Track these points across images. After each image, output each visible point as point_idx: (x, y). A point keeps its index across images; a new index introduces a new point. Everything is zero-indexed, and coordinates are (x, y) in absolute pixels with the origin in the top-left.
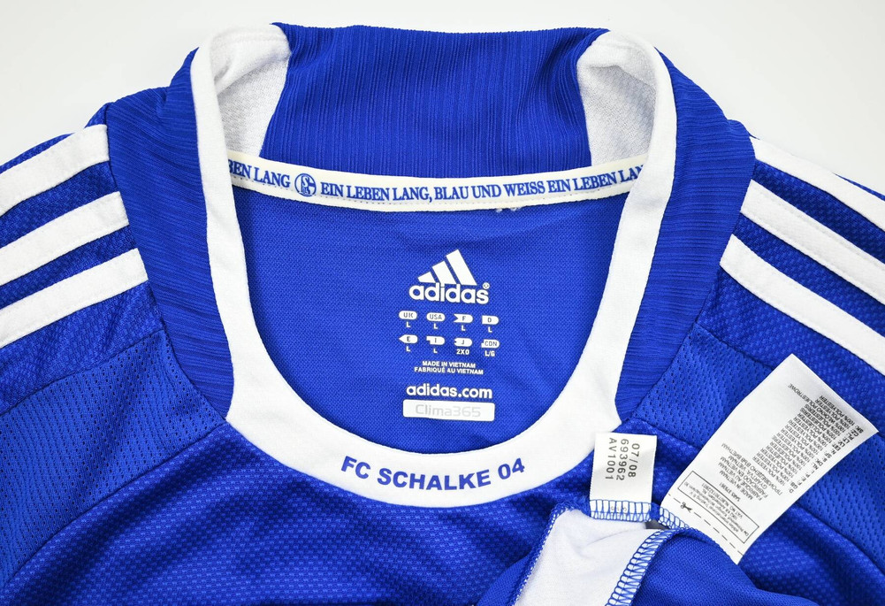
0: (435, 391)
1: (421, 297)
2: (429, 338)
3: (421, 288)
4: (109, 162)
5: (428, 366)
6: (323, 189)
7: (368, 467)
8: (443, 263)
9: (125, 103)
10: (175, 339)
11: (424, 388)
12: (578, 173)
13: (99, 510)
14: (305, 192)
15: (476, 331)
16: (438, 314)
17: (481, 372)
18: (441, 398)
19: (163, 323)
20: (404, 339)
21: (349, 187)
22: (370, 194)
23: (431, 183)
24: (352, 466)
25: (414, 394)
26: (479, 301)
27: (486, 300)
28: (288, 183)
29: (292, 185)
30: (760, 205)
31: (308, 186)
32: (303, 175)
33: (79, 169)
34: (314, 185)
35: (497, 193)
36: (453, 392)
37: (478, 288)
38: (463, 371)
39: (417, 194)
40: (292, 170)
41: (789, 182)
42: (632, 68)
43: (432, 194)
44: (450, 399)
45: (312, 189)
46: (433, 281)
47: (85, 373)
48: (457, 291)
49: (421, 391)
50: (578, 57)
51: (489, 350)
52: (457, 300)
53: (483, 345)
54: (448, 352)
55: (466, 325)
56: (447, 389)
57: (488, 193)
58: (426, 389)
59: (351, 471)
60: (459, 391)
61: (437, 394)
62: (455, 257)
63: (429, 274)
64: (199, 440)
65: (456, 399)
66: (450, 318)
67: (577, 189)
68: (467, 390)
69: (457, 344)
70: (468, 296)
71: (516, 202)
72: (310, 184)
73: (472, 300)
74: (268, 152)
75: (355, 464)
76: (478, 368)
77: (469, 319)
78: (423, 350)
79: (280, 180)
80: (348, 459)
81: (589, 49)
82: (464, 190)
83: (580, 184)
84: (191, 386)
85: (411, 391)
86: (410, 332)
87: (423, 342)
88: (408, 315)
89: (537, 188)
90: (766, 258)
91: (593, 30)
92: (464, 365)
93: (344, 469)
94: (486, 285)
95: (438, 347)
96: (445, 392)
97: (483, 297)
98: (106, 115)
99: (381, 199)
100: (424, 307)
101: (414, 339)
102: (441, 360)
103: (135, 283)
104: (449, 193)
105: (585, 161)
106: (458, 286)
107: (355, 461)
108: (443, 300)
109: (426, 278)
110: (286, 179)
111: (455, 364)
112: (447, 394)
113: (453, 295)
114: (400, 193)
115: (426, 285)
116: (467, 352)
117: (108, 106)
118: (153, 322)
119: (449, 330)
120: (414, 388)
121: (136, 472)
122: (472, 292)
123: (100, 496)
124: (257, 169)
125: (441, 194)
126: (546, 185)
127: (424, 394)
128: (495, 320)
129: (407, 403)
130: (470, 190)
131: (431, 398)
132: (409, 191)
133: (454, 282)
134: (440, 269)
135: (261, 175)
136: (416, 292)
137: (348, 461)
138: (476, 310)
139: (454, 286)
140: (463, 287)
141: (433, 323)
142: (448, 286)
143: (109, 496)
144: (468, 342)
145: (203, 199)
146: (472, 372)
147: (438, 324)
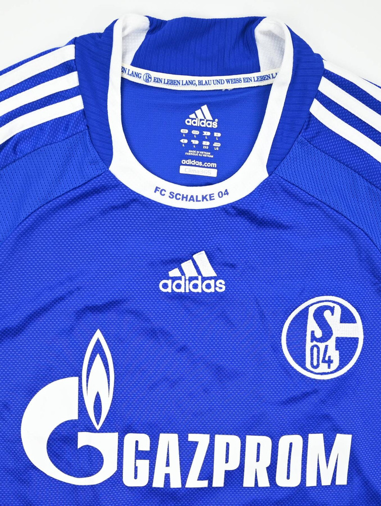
0: (193, 163)
1: (190, 124)
2: (192, 141)
3: (190, 120)
4: (75, 60)
5: (191, 153)
6: (154, 80)
7: (165, 191)
8: (200, 110)
9: (83, 38)
10: (92, 134)
11: (189, 161)
12: (255, 75)
13: (55, 201)
14: (147, 81)
15: (212, 139)
16: (196, 131)
17: (212, 156)
18: (195, 166)
19: (88, 127)
20: (182, 141)
21: (165, 80)
22: (173, 82)
23: (196, 79)
24: (158, 191)
25: (184, 163)
26: (213, 127)
27: (216, 126)
28: (141, 77)
29: (142, 78)
30: (326, 87)
31: (148, 78)
32: (147, 74)
33: (63, 62)
34: (151, 78)
35: (223, 83)
36: (200, 164)
37: (213, 121)
38: (205, 156)
39: (191, 83)
40: (143, 72)
41: (338, 78)
42: (276, 31)
43: (197, 83)
44: (199, 166)
45: (150, 79)
46: (195, 117)
47: (55, 144)
48: (205, 122)
49: (188, 162)
50: (255, 28)
51: (216, 147)
52: (204, 126)
53: (214, 145)
54: (199, 147)
55: (207, 136)
56: (198, 162)
57: (219, 83)
58: (189, 162)
59: (158, 193)
60: (203, 164)
61: (194, 164)
62: (205, 108)
63: (194, 114)
64: (98, 176)
65: (202, 167)
66: (201, 133)
67: (254, 81)
68: (206, 163)
69: (203, 144)
70: (209, 124)
71: (230, 87)
72: (149, 78)
73: (210, 126)
74: (134, 64)
75: (160, 190)
76: (211, 155)
77: (209, 134)
78: (189, 146)
79: (137, 75)
80: (157, 188)
81: (259, 25)
82: (210, 82)
83: (256, 79)
84: (97, 154)
85: (184, 162)
86: (184, 138)
87: (190, 143)
88: (184, 131)
89: (239, 81)
90: (329, 110)
91: (260, 17)
92: (206, 153)
93: (155, 192)
94: (216, 120)
95: (196, 145)
96: (197, 163)
97: (215, 125)
98: (75, 41)
99: (177, 85)
100: (191, 128)
101: (186, 141)
102: (197, 150)
103: (78, 109)
104: (204, 83)
105: (258, 70)
106: (205, 120)
107: (160, 188)
108: (199, 125)
109: (192, 116)
110: (140, 75)
111: (202, 152)
112: (198, 165)
113: (203, 124)
114: (184, 83)
115: (192, 119)
116: (207, 147)
117: (76, 38)
118: (84, 126)
119: (201, 138)
120: (185, 161)
121: (72, 188)
122: (211, 123)
123: (57, 196)
124: (129, 70)
125: (200, 83)
126: (242, 80)
127: (188, 163)
128: (219, 135)
129: (181, 167)
130: (212, 82)
131: (191, 165)
132: (188, 82)
133: (204, 118)
134: (198, 112)
135: (130, 73)
136: (188, 122)
137: (157, 189)
138: (212, 130)
139: (204, 120)
140: (207, 121)
141: (194, 135)
142: (201, 120)
143: (60, 196)
144: (208, 143)
145: (109, 78)
146: (209, 156)
147: (196, 135)
